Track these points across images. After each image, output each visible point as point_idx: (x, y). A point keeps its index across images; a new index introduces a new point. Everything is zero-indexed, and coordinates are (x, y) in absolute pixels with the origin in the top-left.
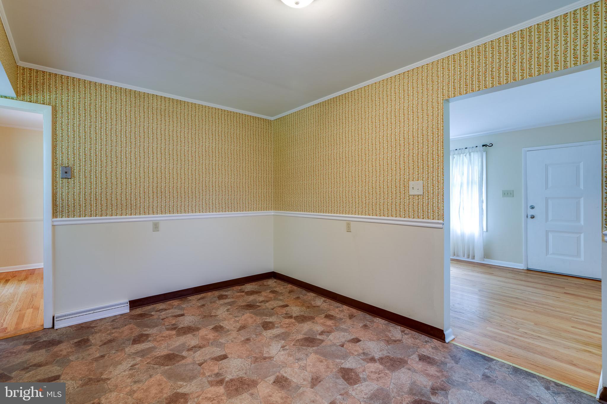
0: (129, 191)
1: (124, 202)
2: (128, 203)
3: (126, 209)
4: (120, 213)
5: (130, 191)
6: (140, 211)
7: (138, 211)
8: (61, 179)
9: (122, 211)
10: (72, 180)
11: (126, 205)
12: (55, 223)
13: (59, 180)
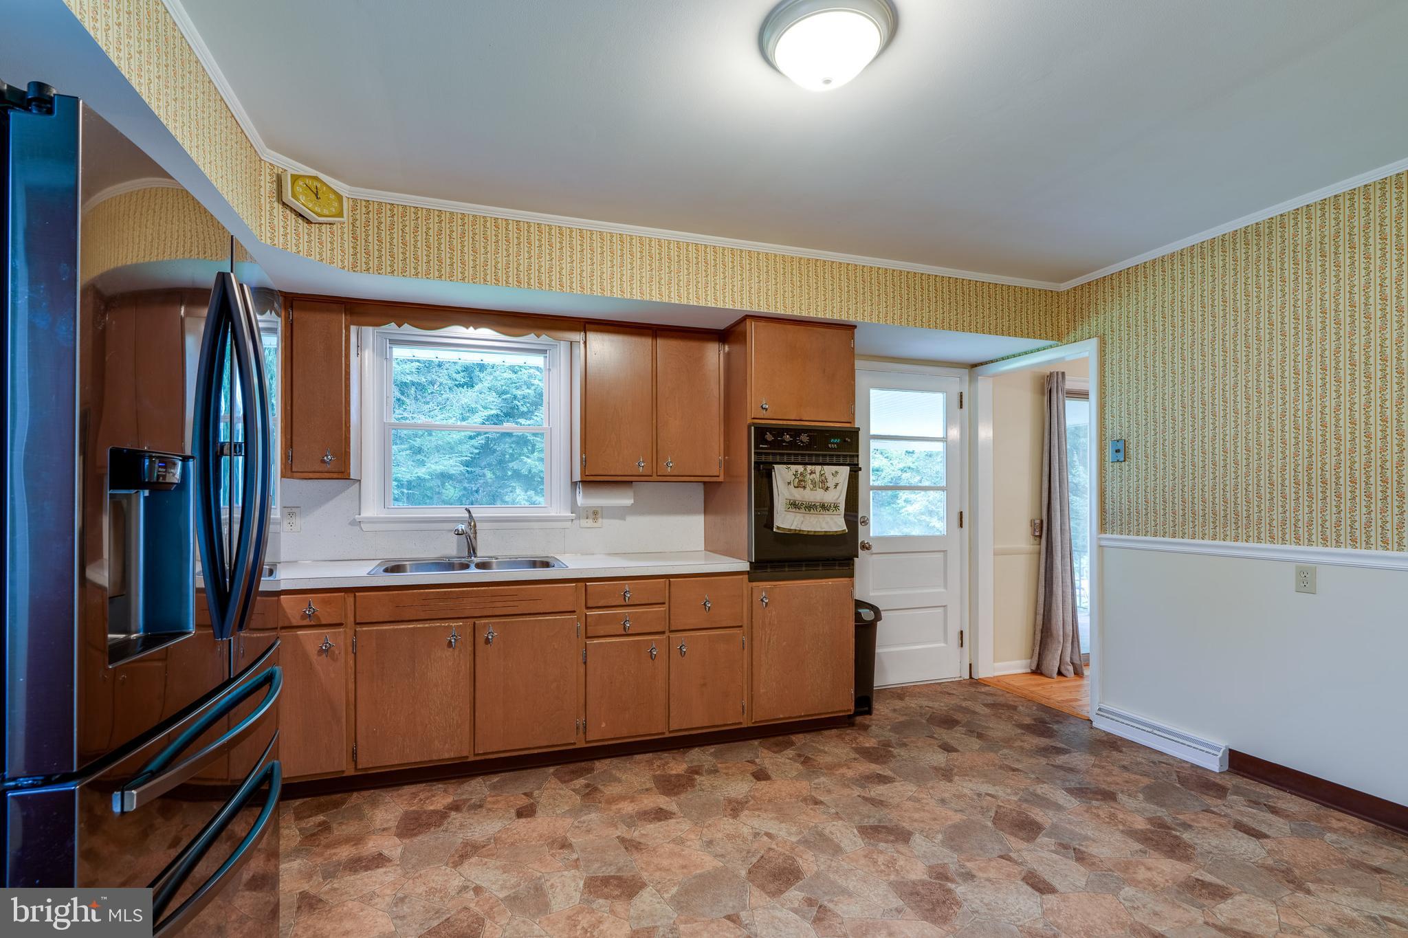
0: (1230, 482)
1: (1220, 508)
2: (1230, 511)
3: (1225, 526)
4: (1211, 534)
5: (1233, 481)
6: (1259, 533)
7: (1253, 532)
8: (1111, 464)
9: (1215, 528)
10: (1127, 463)
11: (1225, 516)
12: (1104, 543)
13: (1108, 465)
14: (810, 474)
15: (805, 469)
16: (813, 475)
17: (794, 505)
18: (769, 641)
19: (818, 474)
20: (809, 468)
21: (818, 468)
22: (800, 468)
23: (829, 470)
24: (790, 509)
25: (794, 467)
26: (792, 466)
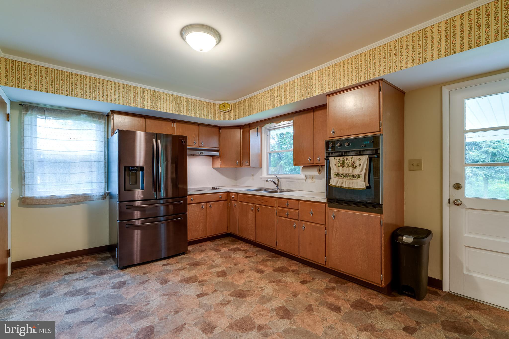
14: (346, 160)
15: (343, 158)
16: (347, 161)
17: (338, 175)
18: (336, 234)
19: (350, 161)
20: (345, 157)
21: (350, 157)
22: (341, 158)
23: (355, 158)
24: (336, 177)
25: (338, 158)
26: (337, 158)
